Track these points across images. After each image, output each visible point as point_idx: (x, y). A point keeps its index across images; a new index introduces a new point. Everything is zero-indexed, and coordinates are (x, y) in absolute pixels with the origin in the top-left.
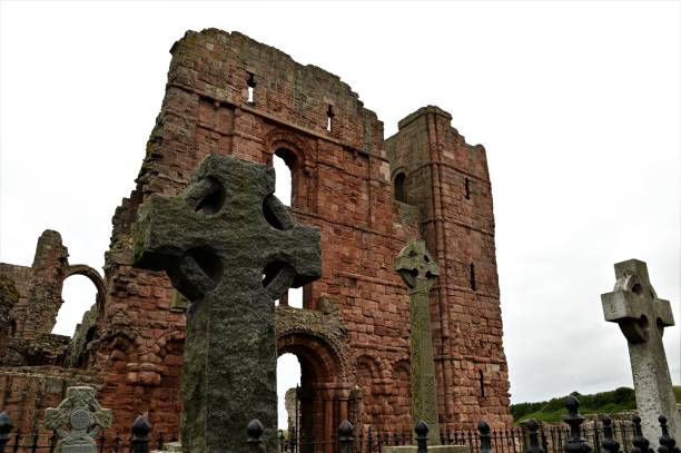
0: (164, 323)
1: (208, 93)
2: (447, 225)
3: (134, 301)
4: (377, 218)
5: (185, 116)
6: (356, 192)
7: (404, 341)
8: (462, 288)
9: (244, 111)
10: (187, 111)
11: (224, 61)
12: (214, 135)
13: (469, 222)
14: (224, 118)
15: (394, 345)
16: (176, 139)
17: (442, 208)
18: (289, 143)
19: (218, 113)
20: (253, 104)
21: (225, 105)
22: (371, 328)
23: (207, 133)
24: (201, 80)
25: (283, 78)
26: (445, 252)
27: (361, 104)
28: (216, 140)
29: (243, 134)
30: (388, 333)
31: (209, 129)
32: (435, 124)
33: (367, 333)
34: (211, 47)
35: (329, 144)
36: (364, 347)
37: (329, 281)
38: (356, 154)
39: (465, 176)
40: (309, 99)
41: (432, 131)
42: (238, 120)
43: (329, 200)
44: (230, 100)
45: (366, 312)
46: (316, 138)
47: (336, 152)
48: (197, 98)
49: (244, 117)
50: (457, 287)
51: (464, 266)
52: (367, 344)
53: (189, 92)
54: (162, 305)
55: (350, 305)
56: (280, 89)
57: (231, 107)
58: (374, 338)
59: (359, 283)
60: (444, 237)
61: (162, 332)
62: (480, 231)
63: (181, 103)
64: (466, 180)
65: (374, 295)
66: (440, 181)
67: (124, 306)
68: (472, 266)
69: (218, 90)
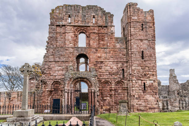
0: (52, 78)
1: (58, 24)
2: (132, 41)
3: (46, 74)
4: (110, 44)
5: (53, 32)
6: (103, 38)
7: (119, 76)
8: (137, 59)
9: (68, 25)
10: (53, 30)
11: (61, 14)
12: (61, 34)
13: (142, 38)
14: (64, 29)
15: (116, 77)
16: (52, 38)
17: (131, 36)
18: (83, 30)
19: (62, 28)
20: (70, 23)
21: (63, 26)
22: (108, 74)
23: (59, 34)
24: (56, 21)
25: (79, 12)
26: (131, 49)
27: (105, 11)
28: (62, 35)
29: (68, 32)
30: (113, 74)
31: (60, 33)
32: (130, 9)
33: (106, 75)
34: (58, 12)
35: (94, 27)
36: (105, 79)
37: (94, 63)
38: (103, 27)
39: (141, 23)
40: (87, 16)
41: (129, 12)
42: (66, 29)
43: (94, 42)
44: (64, 24)
45: (106, 70)
46: (89, 26)
47: (96, 28)
48: (56, 26)
49: (68, 27)
50: (135, 59)
51: (139, 52)
52: (106, 78)
53: (53, 25)
54: (51, 75)
55: (101, 69)
56: (78, 16)
57: (65, 25)
58: (109, 76)
59: (103, 62)
60: (131, 45)
61: (52, 80)
62: (147, 40)
63: (52, 29)
64: (142, 24)
65: (108, 65)
66: (130, 28)
67: (44, 76)
68: (143, 52)
69: (60, 22)
